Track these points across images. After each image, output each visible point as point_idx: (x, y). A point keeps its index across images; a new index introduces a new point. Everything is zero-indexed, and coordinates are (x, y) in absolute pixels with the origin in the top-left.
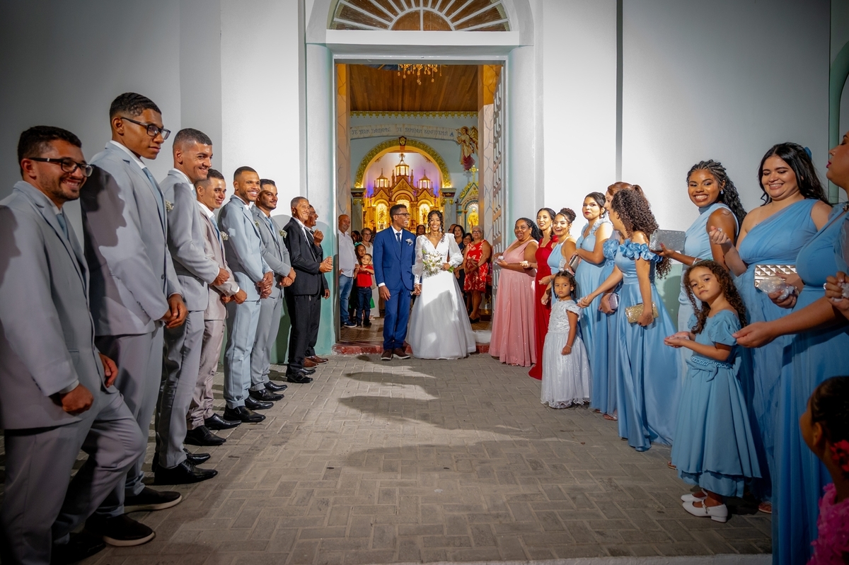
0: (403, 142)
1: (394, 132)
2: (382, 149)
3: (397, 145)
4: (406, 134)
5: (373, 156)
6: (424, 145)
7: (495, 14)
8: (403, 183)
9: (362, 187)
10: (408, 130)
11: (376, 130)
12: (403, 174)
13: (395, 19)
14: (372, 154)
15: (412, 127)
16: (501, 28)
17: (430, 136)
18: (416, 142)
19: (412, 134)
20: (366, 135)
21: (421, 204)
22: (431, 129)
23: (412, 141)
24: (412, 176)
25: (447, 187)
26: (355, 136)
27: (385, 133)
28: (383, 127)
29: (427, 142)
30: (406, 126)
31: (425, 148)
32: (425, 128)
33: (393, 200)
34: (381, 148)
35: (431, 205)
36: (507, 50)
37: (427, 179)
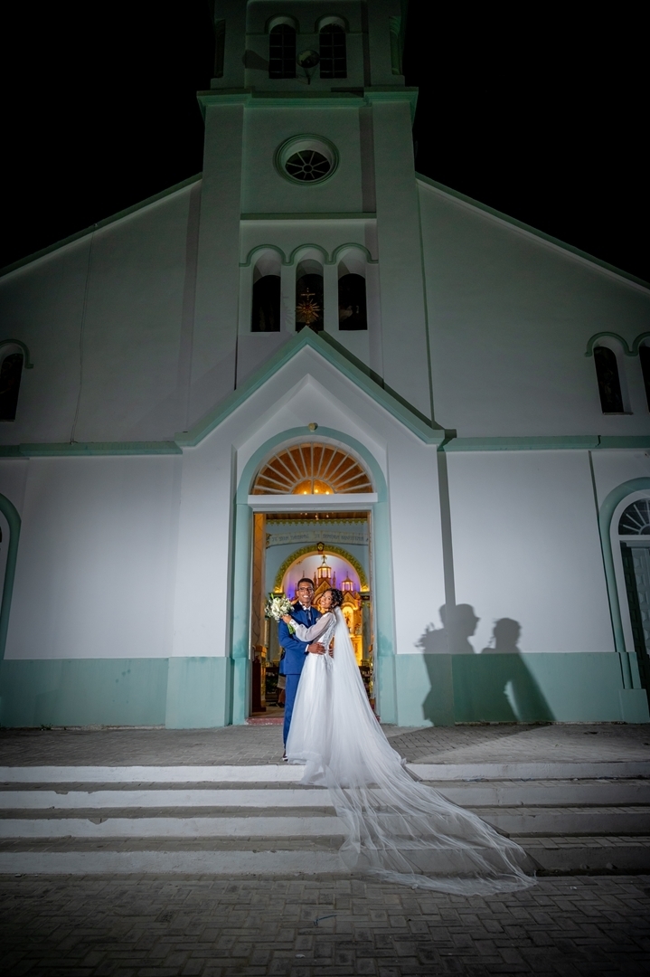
0: (320, 548)
1: (312, 538)
2: (301, 555)
3: (315, 550)
4: (324, 540)
5: (292, 561)
6: (341, 550)
7: (364, 479)
8: (325, 585)
9: (281, 592)
10: (325, 536)
11: (295, 537)
12: (325, 576)
13: (294, 485)
14: (291, 560)
15: (330, 533)
16: (368, 490)
17: (346, 541)
18: (333, 547)
19: (329, 540)
20: (285, 542)
21: (346, 606)
22: (348, 535)
23: (329, 547)
24: (334, 579)
25: (365, 590)
26: (275, 543)
27: (304, 540)
28: (302, 534)
29: (344, 547)
30: (324, 533)
31: (342, 553)
32: (342, 534)
33: (314, 602)
34: (299, 554)
35: (355, 609)
36: (373, 504)
37: (350, 581)
